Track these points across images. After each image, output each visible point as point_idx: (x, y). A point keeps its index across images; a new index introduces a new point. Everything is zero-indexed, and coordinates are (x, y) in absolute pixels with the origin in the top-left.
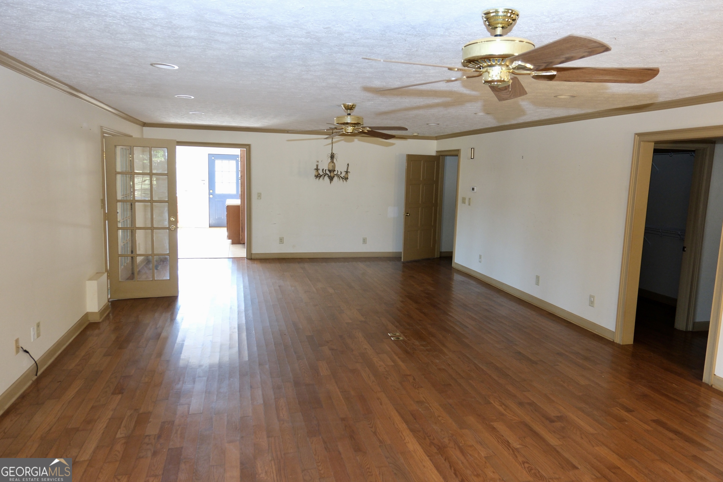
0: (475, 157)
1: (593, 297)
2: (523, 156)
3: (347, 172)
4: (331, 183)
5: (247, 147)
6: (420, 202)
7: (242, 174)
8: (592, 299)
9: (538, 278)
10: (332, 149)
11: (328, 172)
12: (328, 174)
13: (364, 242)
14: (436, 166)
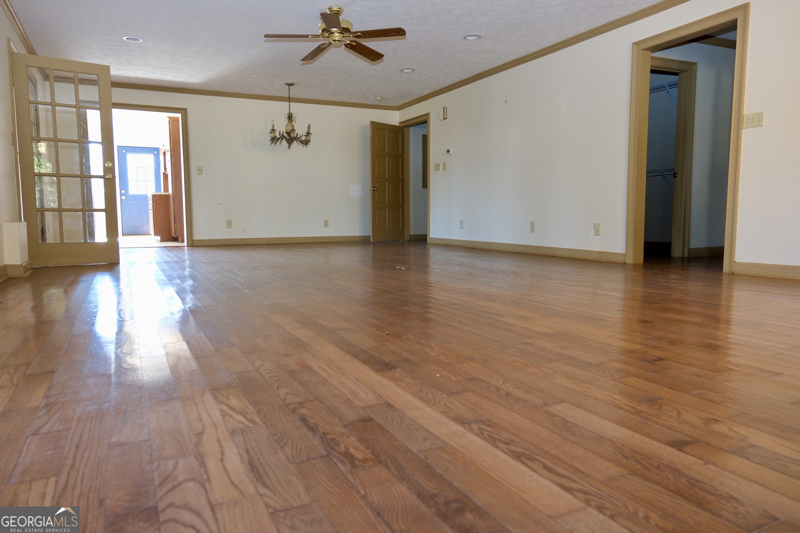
0: (447, 116)
1: (598, 224)
2: (506, 101)
3: (308, 134)
4: (291, 148)
5: (183, 111)
6: (387, 176)
7: (172, 154)
8: (597, 228)
9: (532, 224)
10: (289, 108)
11: (285, 135)
12: (286, 138)
13: (326, 225)
14: (401, 138)
